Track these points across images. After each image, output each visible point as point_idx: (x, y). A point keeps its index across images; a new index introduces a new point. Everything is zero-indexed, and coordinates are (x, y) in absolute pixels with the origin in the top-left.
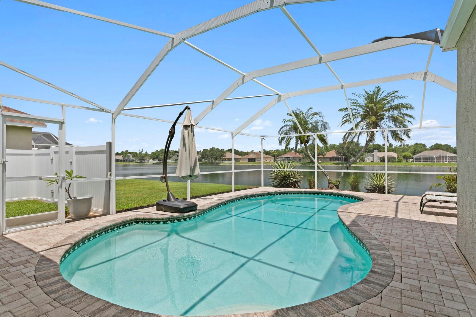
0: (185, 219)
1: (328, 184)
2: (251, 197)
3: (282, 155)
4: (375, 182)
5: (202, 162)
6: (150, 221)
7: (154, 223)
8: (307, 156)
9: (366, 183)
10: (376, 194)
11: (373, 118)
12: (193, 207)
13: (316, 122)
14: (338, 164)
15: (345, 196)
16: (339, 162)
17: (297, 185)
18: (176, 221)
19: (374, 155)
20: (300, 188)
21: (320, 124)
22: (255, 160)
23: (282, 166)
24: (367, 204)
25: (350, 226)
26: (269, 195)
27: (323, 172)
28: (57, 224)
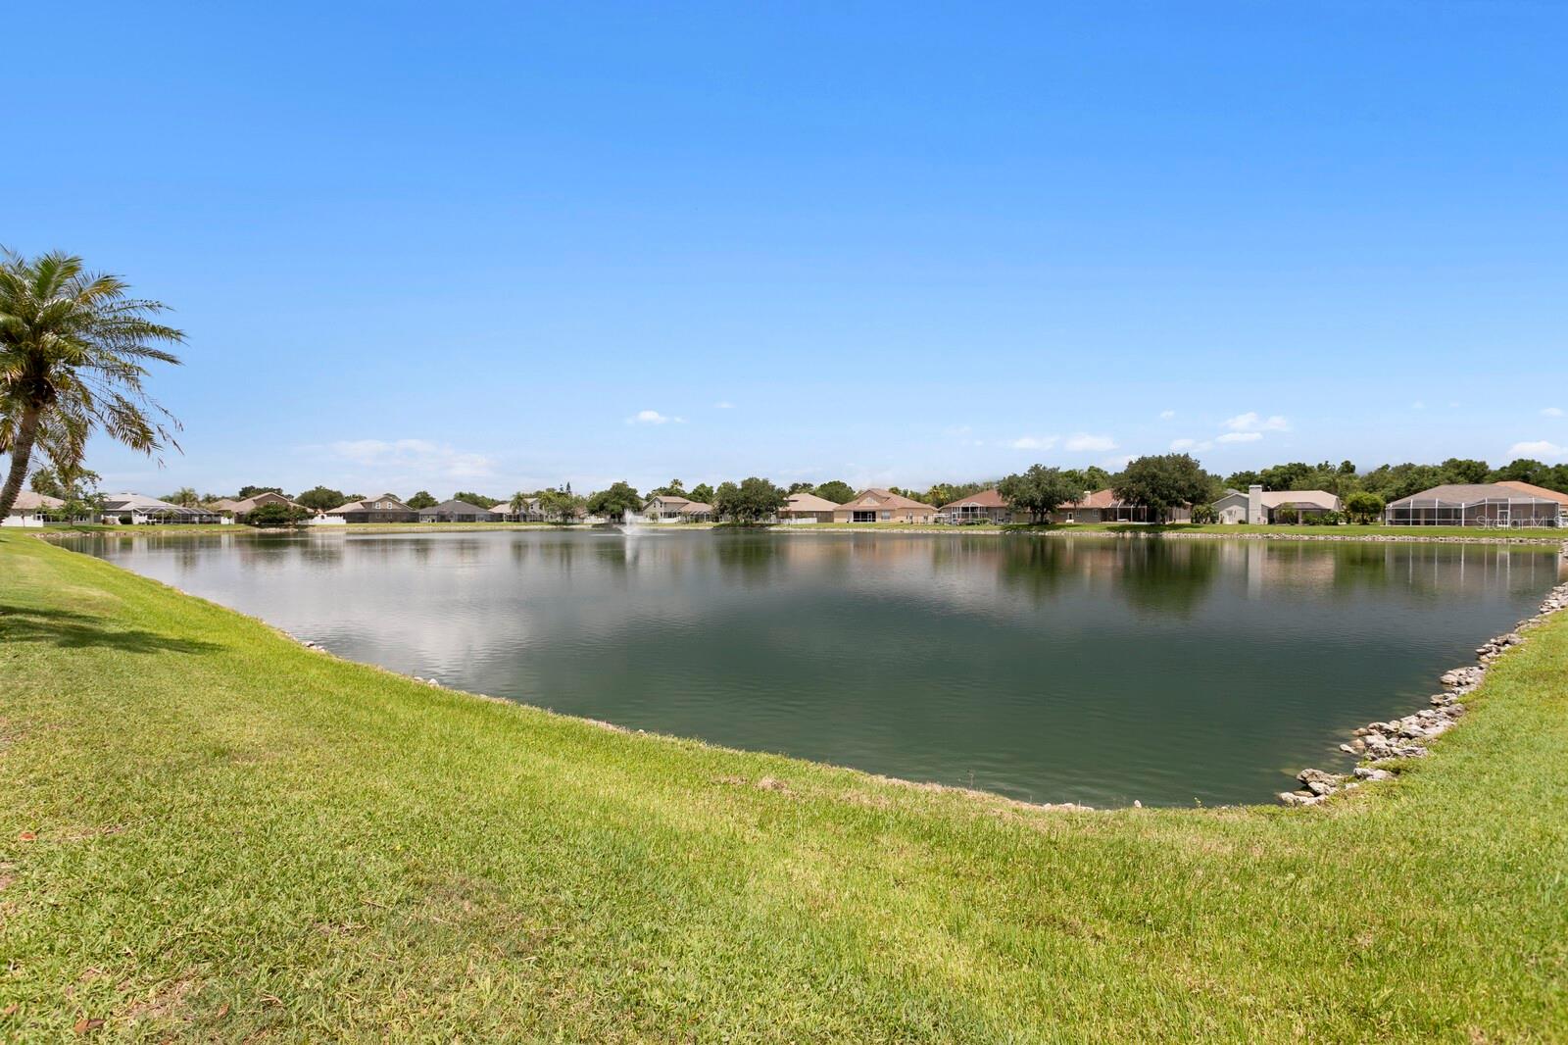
16: (1132, 523)
19: (1248, 499)
22: (874, 517)
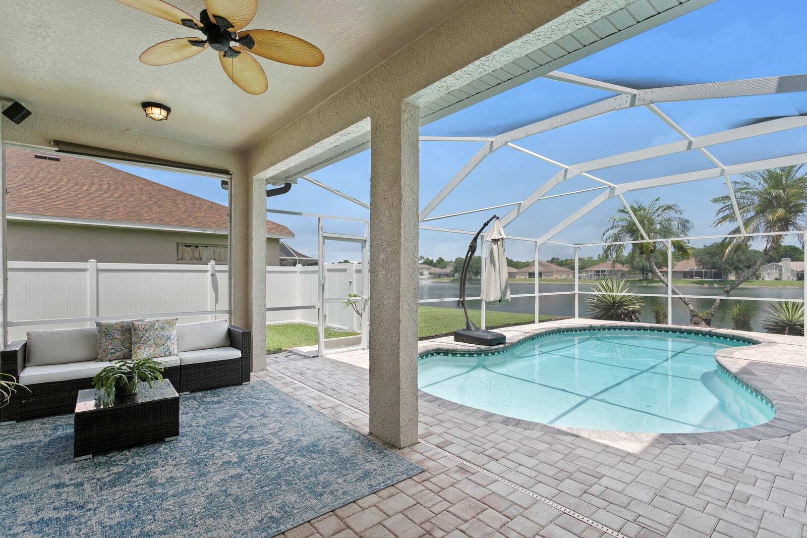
0: (493, 353)
1: (690, 317)
2: (565, 332)
3: (589, 266)
4: (783, 316)
5: (455, 278)
6: (454, 352)
7: (458, 355)
8: (638, 269)
9: (766, 317)
10: (786, 336)
11: (780, 212)
12: (501, 340)
13: (669, 220)
14: (703, 283)
15: (725, 337)
16: (703, 279)
17: (635, 317)
18: (483, 355)
19: (781, 266)
20: (639, 321)
21: (676, 223)
22: (541, 275)
23: (603, 287)
24: (767, 349)
25: (739, 374)
26: (592, 330)
27: (681, 298)
28: (361, 349)
